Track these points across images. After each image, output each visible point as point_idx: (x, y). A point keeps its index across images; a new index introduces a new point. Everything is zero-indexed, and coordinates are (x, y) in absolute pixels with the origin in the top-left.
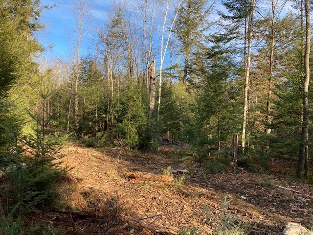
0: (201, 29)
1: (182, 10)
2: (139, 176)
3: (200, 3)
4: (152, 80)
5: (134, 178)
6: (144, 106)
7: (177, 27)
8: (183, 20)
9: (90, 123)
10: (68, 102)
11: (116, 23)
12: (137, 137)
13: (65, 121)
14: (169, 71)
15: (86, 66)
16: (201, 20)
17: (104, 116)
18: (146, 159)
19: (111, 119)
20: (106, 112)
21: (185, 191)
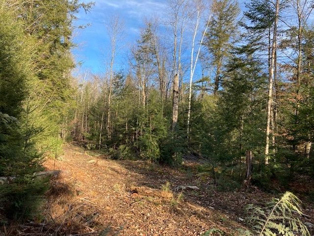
0: (232, 40)
1: (213, 23)
2: (141, 191)
3: (231, 15)
4: (175, 93)
5: (137, 192)
6: (166, 119)
7: (208, 40)
8: (214, 32)
9: (121, 136)
10: (101, 115)
11: (146, 38)
12: (158, 150)
13: (97, 133)
14: (200, 84)
15: (119, 80)
16: (232, 31)
17: (134, 129)
18: (161, 173)
19: (140, 131)
20: (135, 125)
21: (180, 209)
